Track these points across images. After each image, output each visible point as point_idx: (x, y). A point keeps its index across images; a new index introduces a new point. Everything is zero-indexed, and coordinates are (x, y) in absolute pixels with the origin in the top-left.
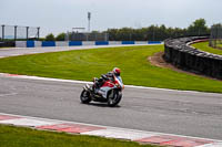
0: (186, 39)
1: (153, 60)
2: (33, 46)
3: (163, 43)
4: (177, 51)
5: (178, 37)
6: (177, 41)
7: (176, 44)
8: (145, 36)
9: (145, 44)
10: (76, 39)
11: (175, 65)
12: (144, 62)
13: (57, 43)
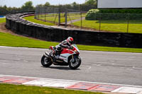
0: (20, 14)
6: (14, 16)
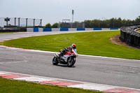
0: (134, 27)
1: (113, 40)
2: (37, 31)
3: (119, 30)
4: (129, 34)
5: (130, 26)
6: (129, 28)
7: (128, 30)
8: (108, 25)
9: (108, 30)
10: (64, 26)
11: (127, 44)
12: (107, 41)
13: (52, 29)
